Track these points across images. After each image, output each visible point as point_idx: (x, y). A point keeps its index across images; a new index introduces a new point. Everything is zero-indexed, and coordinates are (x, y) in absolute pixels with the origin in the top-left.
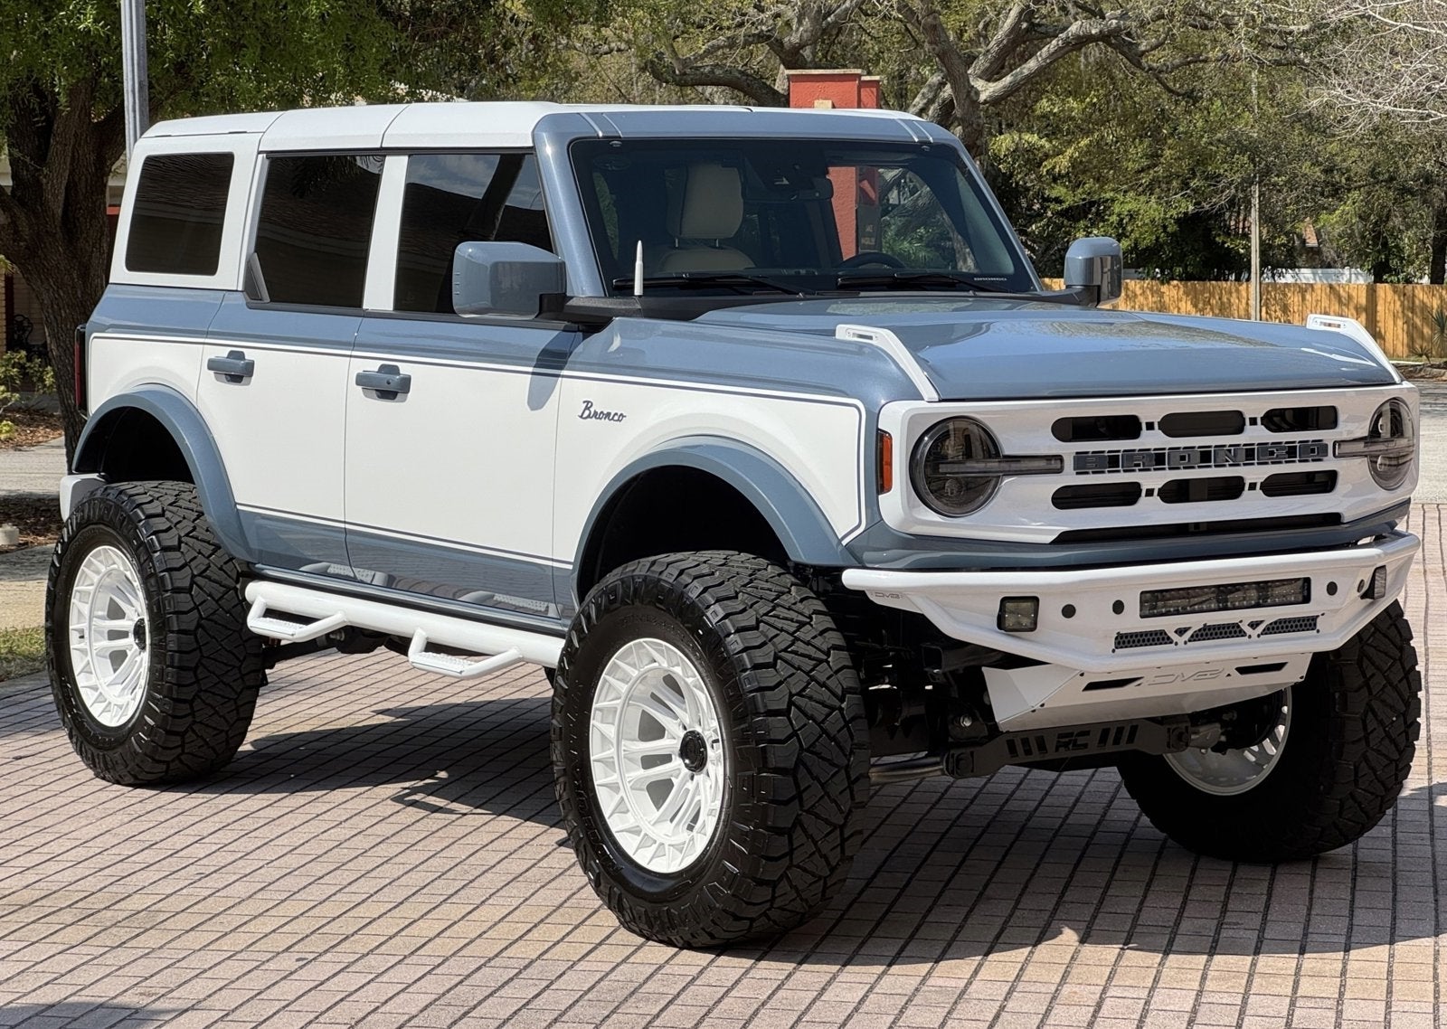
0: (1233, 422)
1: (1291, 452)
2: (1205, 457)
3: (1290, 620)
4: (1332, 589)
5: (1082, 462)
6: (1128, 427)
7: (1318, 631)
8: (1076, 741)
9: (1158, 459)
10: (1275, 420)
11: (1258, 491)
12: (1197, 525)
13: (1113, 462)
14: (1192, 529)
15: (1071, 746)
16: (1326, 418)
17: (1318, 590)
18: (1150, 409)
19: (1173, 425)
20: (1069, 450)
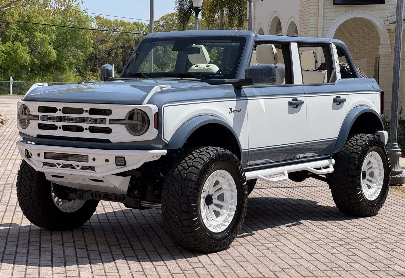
0: (80, 111)
1: (96, 121)
2: (72, 120)
3: (86, 166)
4: (94, 159)
5: (43, 118)
6: (54, 110)
7: (95, 171)
8: (108, 197)
9: (61, 119)
10: (92, 112)
11: (88, 131)
12: (74, 138)
13: (50, 118)
14: (72, 139)
15: (107, 198)
16: (108, 112)
17: (90, 159)
18: (60, 106)
19: (65, 110)
20: (41, 114)
